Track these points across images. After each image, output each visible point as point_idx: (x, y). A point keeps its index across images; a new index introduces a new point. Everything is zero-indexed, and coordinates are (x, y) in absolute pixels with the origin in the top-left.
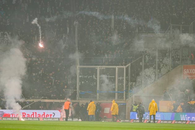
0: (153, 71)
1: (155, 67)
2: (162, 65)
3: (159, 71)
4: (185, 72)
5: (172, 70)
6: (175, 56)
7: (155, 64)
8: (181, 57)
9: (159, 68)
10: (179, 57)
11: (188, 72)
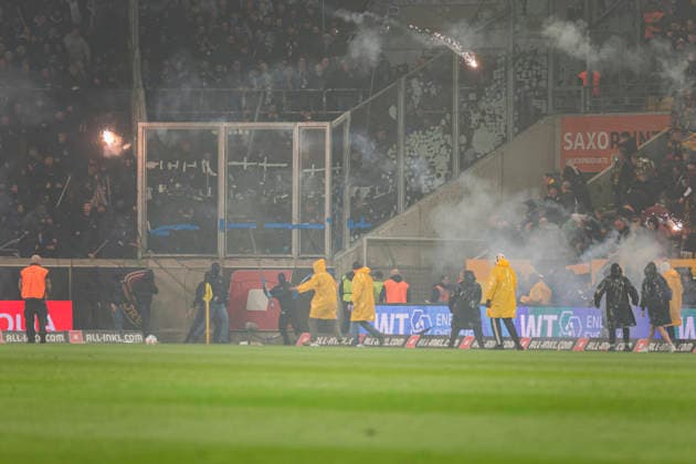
0: (443, 142)
1: (450, 124)
2: (475, 117)
3: (464, 140)
4: (568, 144)
5: (515, 135)
6: (527, 81)
7: (450, 111)
8: (550, 85)
9: (467, 130)
10: (543, 84)
11: (582, 144)
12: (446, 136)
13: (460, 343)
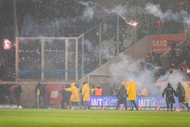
0: (114, 44)
1: (116, 38)
2: (124, 36)
3: (120, 43)
4: (154, 45)
5: (137, 41)
6: (141, 24)
7: (116, 34)
8: (148, 25)
9: (121, 40)
10: (146, 25)
11: (158, 44)
12: (115, 42)
13: (119, 108)
